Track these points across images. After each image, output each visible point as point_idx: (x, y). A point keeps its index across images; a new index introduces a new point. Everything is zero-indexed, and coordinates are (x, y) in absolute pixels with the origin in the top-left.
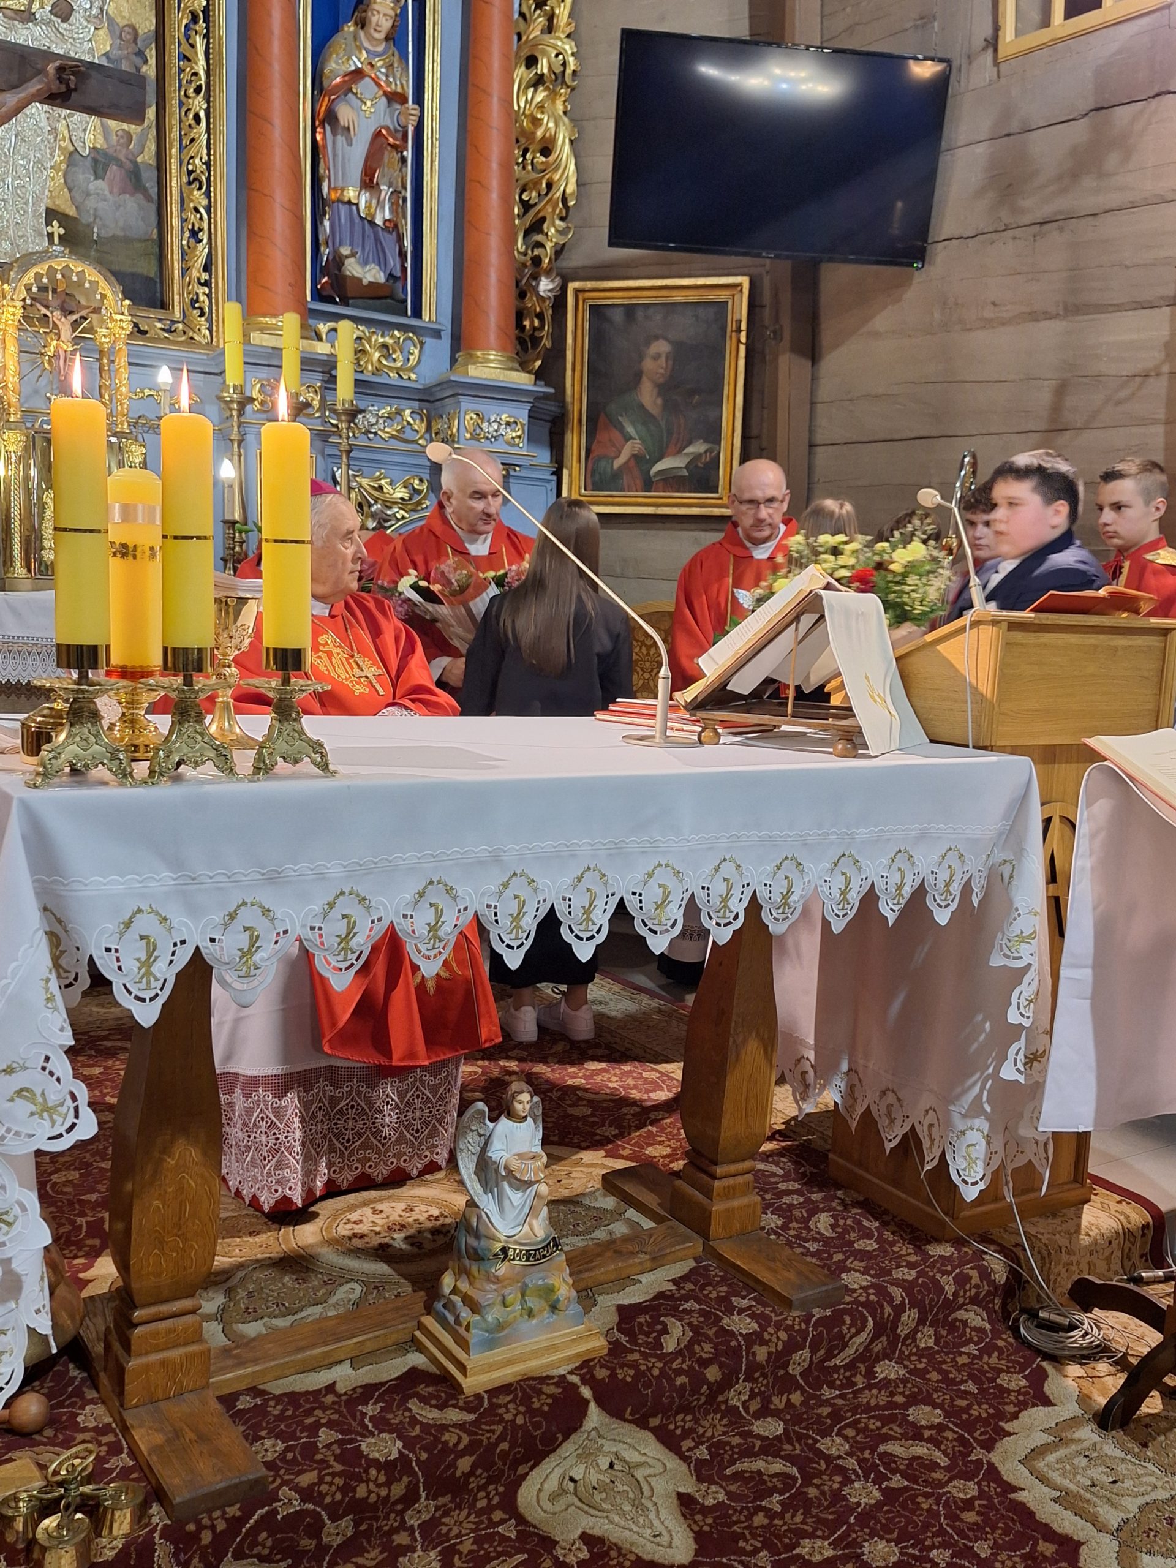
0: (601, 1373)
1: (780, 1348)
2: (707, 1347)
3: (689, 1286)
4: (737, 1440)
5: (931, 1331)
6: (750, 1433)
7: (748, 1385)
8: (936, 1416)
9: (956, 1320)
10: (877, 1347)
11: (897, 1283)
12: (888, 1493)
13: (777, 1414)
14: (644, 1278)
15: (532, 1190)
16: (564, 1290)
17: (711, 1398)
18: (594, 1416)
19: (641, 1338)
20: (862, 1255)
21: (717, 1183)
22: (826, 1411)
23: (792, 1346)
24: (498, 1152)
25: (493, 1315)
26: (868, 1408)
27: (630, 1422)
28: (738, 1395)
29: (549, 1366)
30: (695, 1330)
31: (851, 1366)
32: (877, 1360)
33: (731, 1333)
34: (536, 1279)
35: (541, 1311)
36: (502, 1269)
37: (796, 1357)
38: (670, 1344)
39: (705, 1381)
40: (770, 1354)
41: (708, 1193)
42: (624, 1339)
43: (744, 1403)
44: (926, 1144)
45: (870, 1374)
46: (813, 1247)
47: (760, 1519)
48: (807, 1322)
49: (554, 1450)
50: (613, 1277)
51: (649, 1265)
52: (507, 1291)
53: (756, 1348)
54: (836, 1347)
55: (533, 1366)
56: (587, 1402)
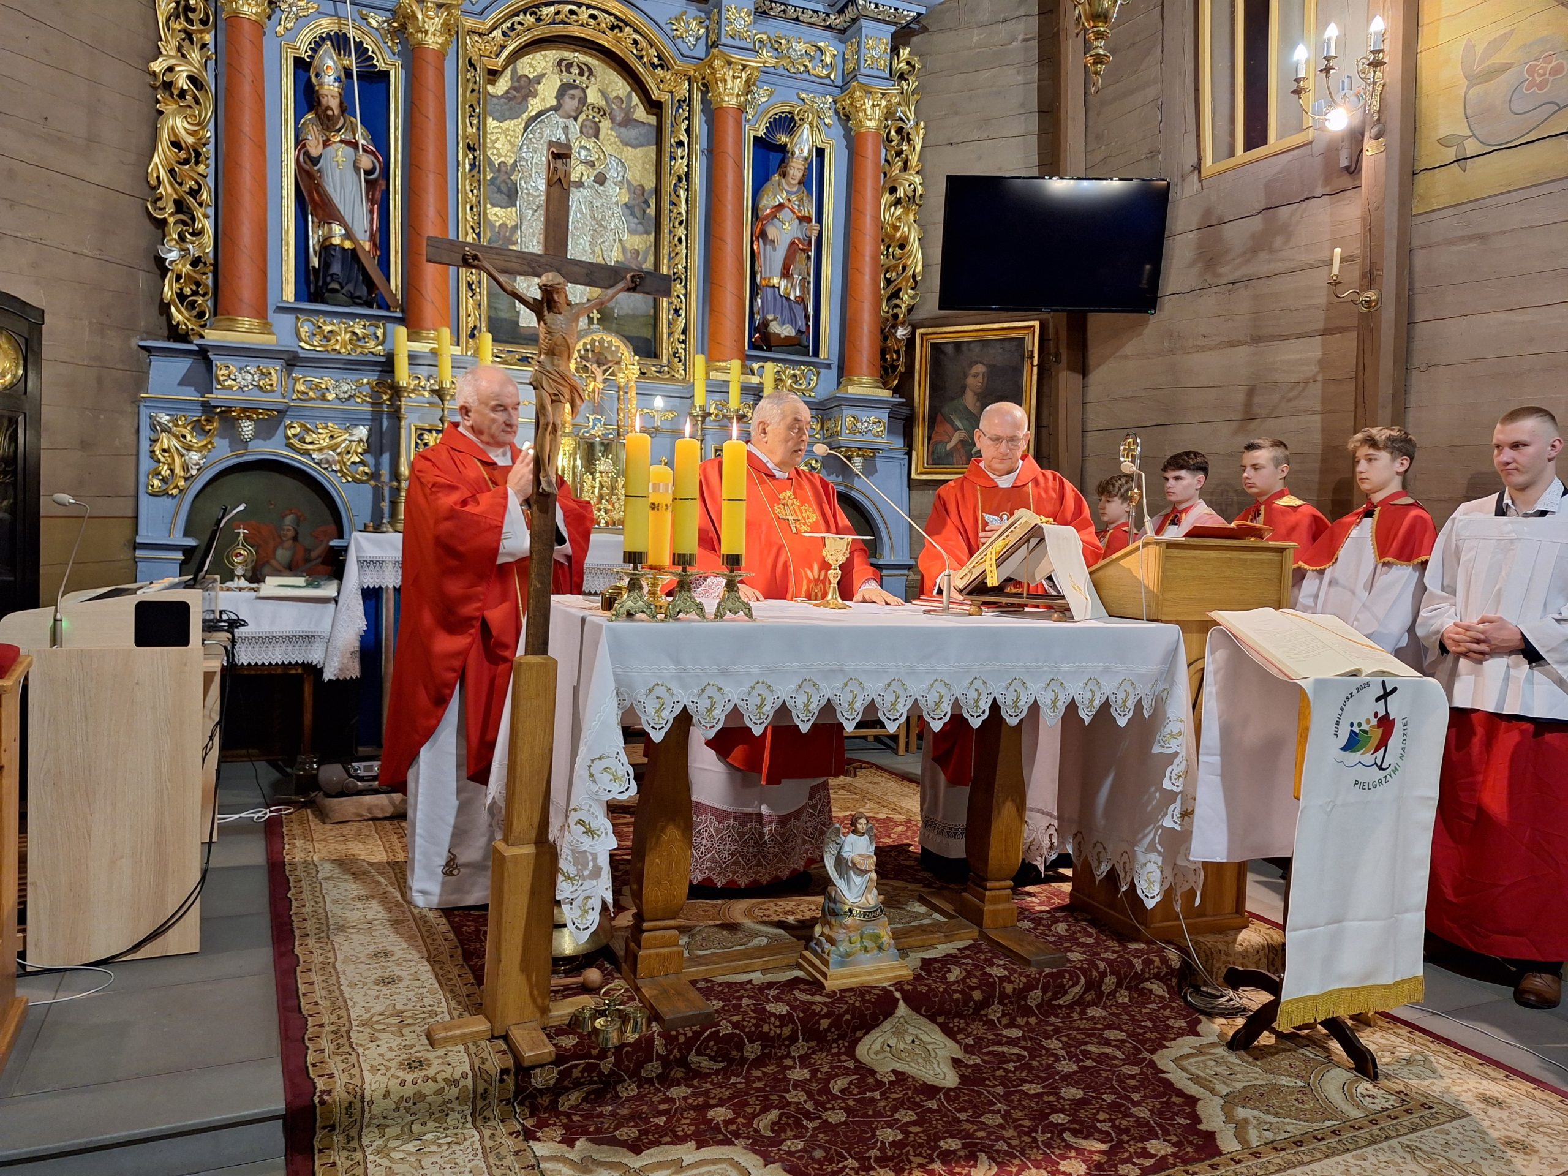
0: (907, 987)
1: (1021, 986)
2: (975, 980)
3: (968, 952)
4: (992, 1037)
5: (1127, 993)
6: (1000, 1035)
7: (1001, 1008)
8: (1122, 1036)
9: (1144, 988)
10: (1089, 997)
11: (1103, 960)
12: (1083, 1069)
13: (1019, 1027)
14: (939, 947)
15: (867, 876)
16: (886, 938)
17: (977, 1011)
18: (902, 1009)
19: (934, 974)
20: (1083, 945)
21: (987, 893)
22: (1050, 1028)
23: (1030, 986)
24: (848, 853)
25: (843, 947)
26: (1078, 1029)
27: (925, 1016)
28: (994, 1012)
29: (876, 981)
30: (968, 972)
31: (1071, 1007)
32: (1089, 1006)
33: (991, 975)
34: (869, 929)
35: (872, 949)
36: (849, 921)
37: (1032, 994)
38: (951, 978)
39: (971, 999)
40: (1015, 989)
41: (982, 899)
42: (923, 974)
43: (998, 1018)
44: (1122, 875)
45: (1083, 1012)
46: (1051, 939)
47: (1000, 1073)
48: (1040, 974)
49: (877, 1026)
50: (920, 944)
51: (943, 940)
52: (852, 934)
53: (1005, 984)
54: (1059, 992)
55: (867, 979)
56: (898, 1000)
